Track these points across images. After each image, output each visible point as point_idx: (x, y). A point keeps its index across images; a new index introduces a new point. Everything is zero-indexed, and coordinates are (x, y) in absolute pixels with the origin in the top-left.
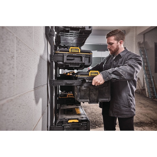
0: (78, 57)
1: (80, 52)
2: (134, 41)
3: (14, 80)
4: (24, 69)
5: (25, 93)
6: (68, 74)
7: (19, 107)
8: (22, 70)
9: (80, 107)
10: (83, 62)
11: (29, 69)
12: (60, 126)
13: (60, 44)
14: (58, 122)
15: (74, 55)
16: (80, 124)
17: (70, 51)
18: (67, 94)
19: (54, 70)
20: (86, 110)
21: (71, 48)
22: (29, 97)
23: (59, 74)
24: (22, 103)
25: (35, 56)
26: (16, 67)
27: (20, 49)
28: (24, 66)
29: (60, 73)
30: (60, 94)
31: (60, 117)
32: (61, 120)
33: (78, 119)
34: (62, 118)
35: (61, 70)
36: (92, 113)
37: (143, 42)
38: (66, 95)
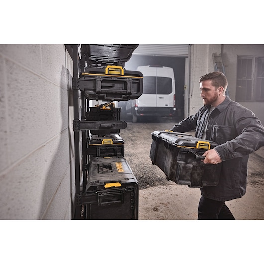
0: (119, 83)
1: (122, 74)
2: (208, 51)
3: (6, 139)
4: (25, 114)
5: (30, 156)
6: (104, 107)
7: (19, 184)
8: (22, 117)
9: (122, 160)
10: (129, 91)
11: (35, 113)
12: (91, 194)
13: (90, 58)
14: (87, 187)
15: (112, 79)
16: (123, 189)
17: (106, 73)
18: (101, 139)
19: (80, 101)
20: (132, 160)
21: (108, 67)
22: (36, 160)
23: (88, 108)
24: (24, 175)
25: (44, 85)
26: (10, 115)
27: (16, 80)
28: (24, 109)
29: (91, 105)
30: (91, 138)
31: (91, 178)
32: (92, 184)
33: (119, 182)
34: (94, 181)
35: (91, 101)
36: (141, 164)
37: (219, 54)
38: (100, 141)
